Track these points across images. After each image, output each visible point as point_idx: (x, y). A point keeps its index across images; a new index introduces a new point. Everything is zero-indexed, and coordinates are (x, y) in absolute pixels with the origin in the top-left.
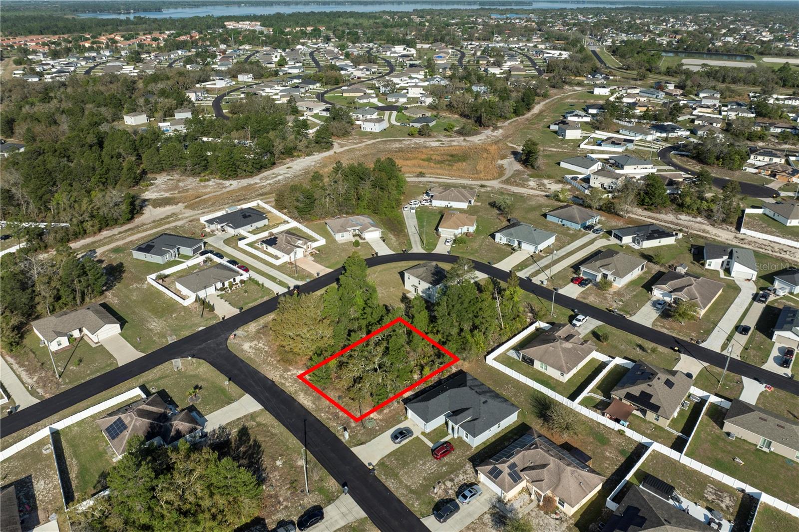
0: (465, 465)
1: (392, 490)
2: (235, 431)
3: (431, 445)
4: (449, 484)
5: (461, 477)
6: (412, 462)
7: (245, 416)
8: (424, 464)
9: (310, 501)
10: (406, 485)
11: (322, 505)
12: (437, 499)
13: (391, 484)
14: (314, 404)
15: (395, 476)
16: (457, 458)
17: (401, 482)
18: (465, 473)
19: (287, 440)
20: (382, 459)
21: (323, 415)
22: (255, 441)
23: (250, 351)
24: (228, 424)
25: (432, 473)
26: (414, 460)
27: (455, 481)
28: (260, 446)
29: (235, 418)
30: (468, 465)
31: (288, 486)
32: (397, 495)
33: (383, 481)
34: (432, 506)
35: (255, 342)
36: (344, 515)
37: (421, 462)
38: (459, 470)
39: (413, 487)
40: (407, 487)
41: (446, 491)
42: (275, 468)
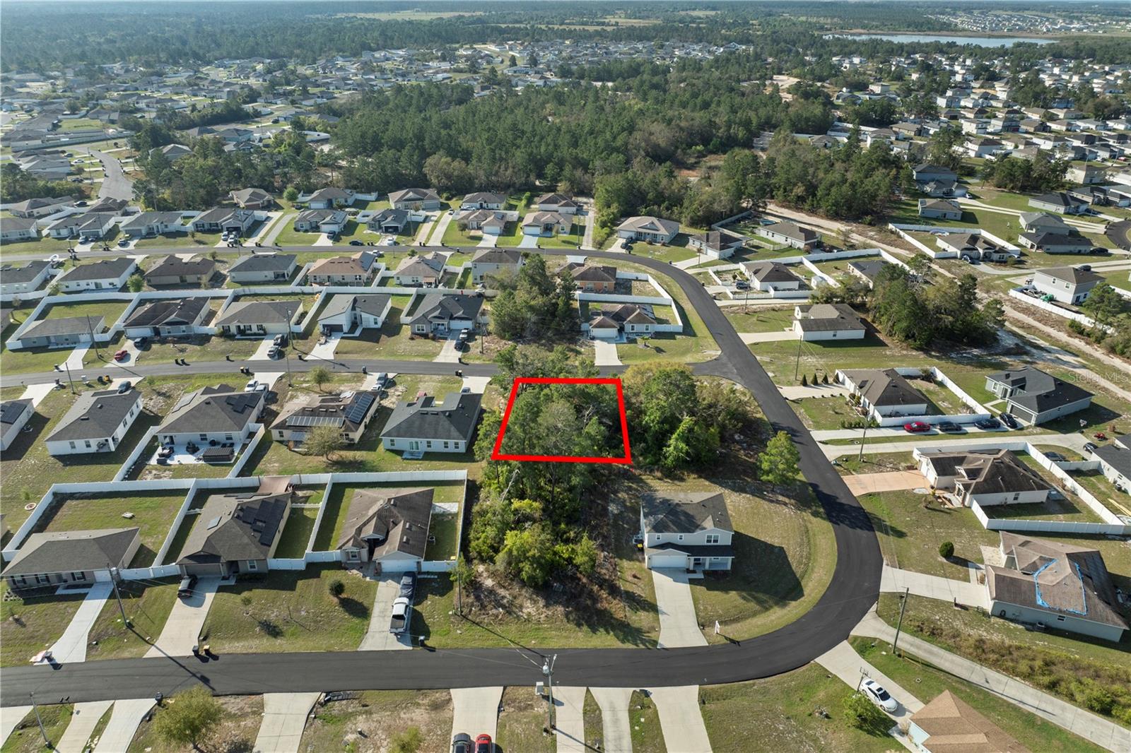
0: (397, 406)
1: (434, 376)
2: (583, 350)
5: (394, 399)
7: (595, 356)
10: (428, 382)
13: (437, 377)
17: (434, 381)
20: (463, 383)
24: (594, 349)
25: (417, 392)
29: (597, 353)
32: (427, 376)
33: (446, 377)
36: (446, 356)
38: (398, 402)
39: (421, 384)
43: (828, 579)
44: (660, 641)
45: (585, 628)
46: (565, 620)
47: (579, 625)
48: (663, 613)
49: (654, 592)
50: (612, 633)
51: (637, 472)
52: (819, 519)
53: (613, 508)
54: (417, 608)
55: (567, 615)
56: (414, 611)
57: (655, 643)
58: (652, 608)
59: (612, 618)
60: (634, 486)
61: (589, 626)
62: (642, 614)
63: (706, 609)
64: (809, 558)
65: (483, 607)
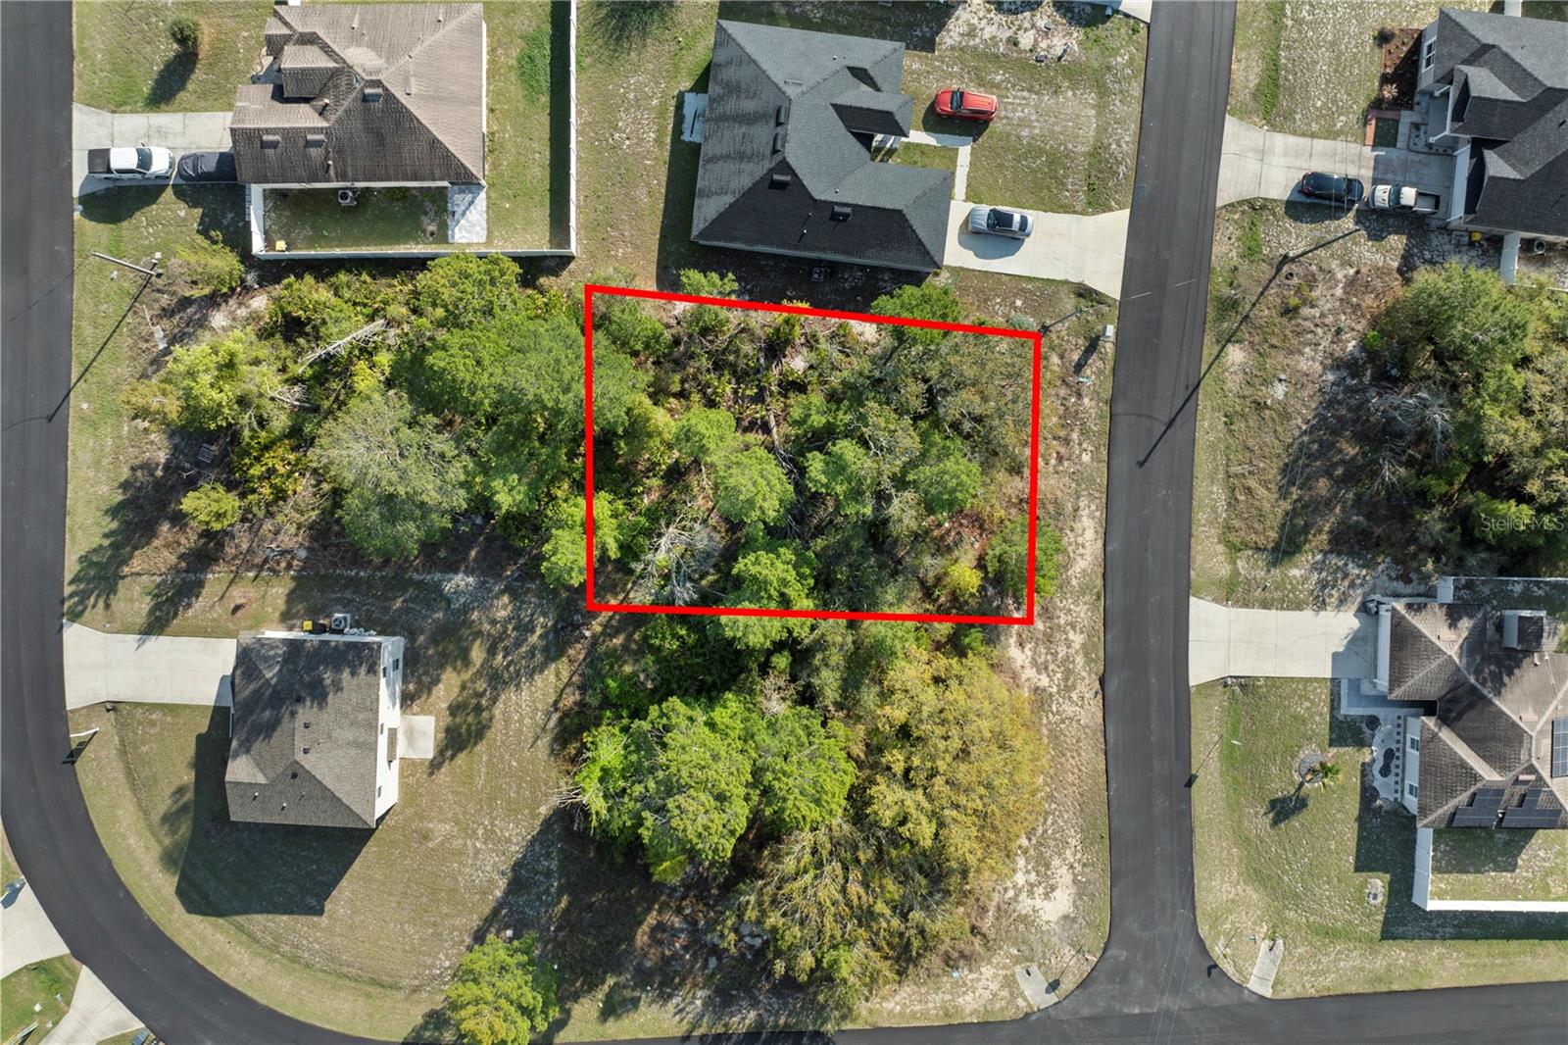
0: (953, 48)
1: (1134, 127)
2: (1297, 571)
3: (965, 153)
4: (1026, 40)
5: (989, 31)
6: (1041, 151)
7: (1246, 605)
8: (1024, 123)
9: (1296, 237)
10: (1099, 115)
11: (1280, 210)
12: (1078, 34)
13: (1124, 142)
14: (1076, 509)
15: (1098, 152)
16: (951, 75)
17: (1101, 130)
18: (971, 33)
19: (1213, 447)
20: (1083, 213)
21: (1086, 458)
22: (1284, 494)
23: (1063, 876)
24: (1298, 606)
25: (1030, 90)
26: (1033, 151)
27: (1009, 33)
28: (1284, 470)
29: (1272, 615)
30: (949, 42)
31: (1306, 311)
32: (1136, 107)
33: (1130, 162)
34: (1100, 31)
35: (1025, 905)
36: (1262, 154)
37: (1025, 133)
38: (976, 48)
39: (1091, 98)
40: (1101, 109)
41: (1047, 32)
42: (1297, 382)
43: (230, 975)
44: (76, 626)
45: (119, 497)
46: (137, 462)
47: (125, 486)
48: (142, 643)
49: (193, 633)
50: (106, 542)
51: (578, 651)
52: (420, 1020)
53: (460, 582)
54: (169, 191)
55: (148, 467)
56: (162, 189)
57: (76, 616)
58: (157, 624)
59: (136, 548)
60: (534, 639)
61: (121, 506)
62: (145, 605)
63: (153, 724)
64: (294, 959)
65: (167, 313)
